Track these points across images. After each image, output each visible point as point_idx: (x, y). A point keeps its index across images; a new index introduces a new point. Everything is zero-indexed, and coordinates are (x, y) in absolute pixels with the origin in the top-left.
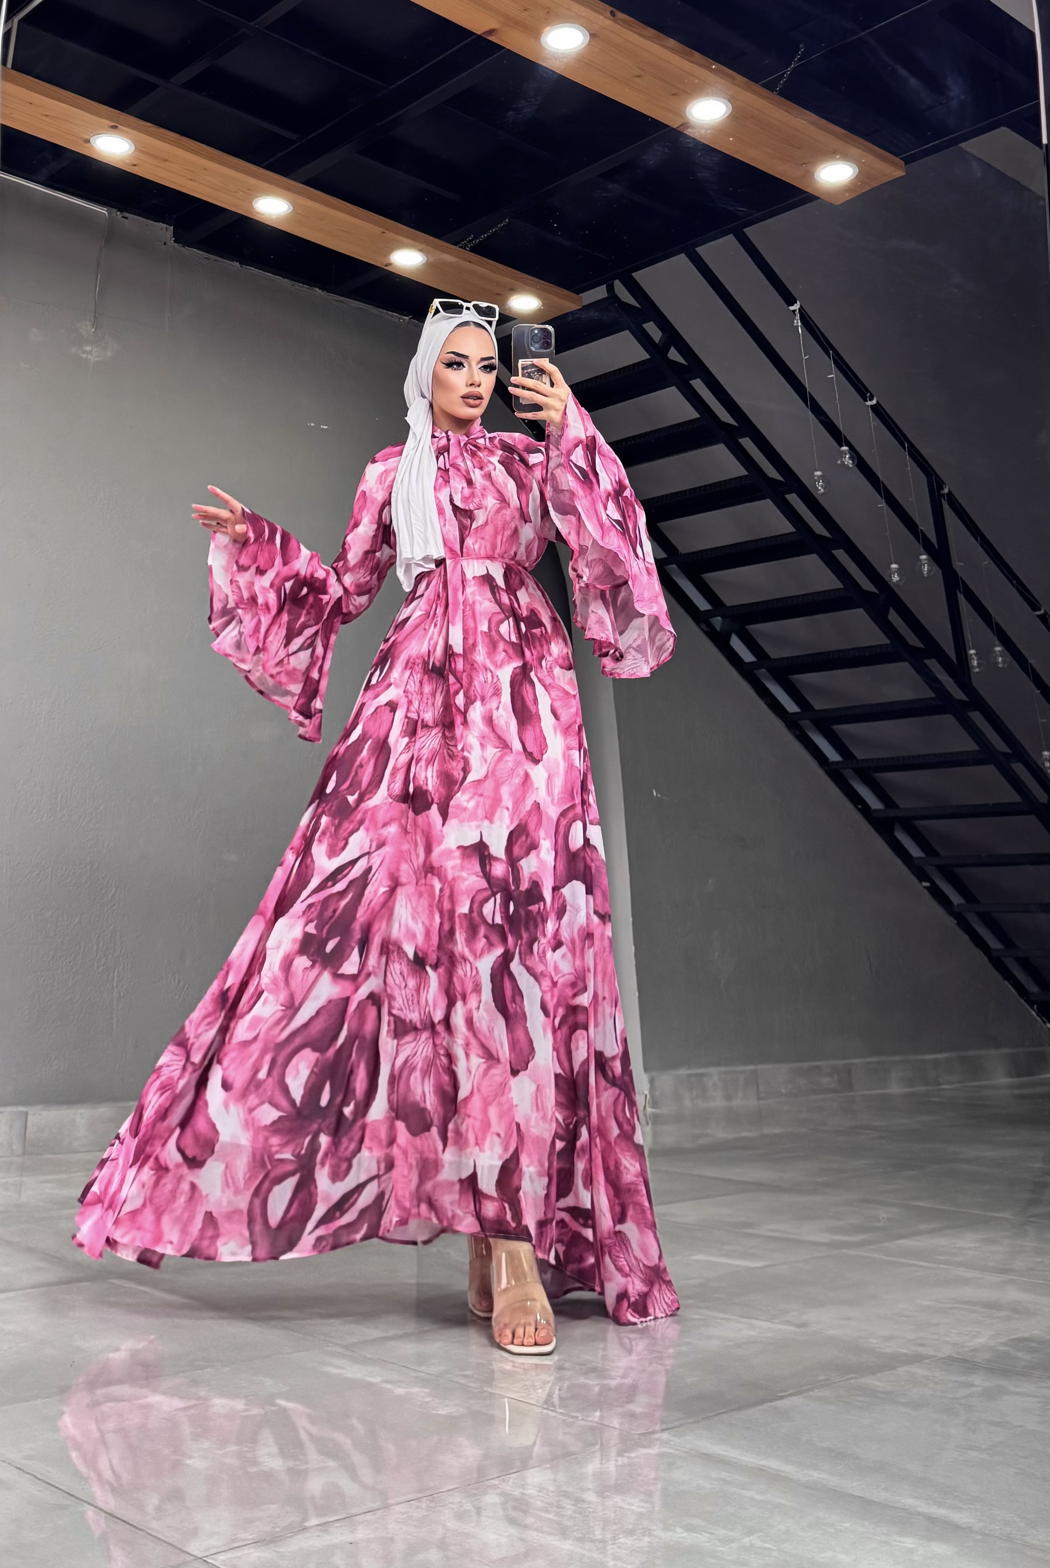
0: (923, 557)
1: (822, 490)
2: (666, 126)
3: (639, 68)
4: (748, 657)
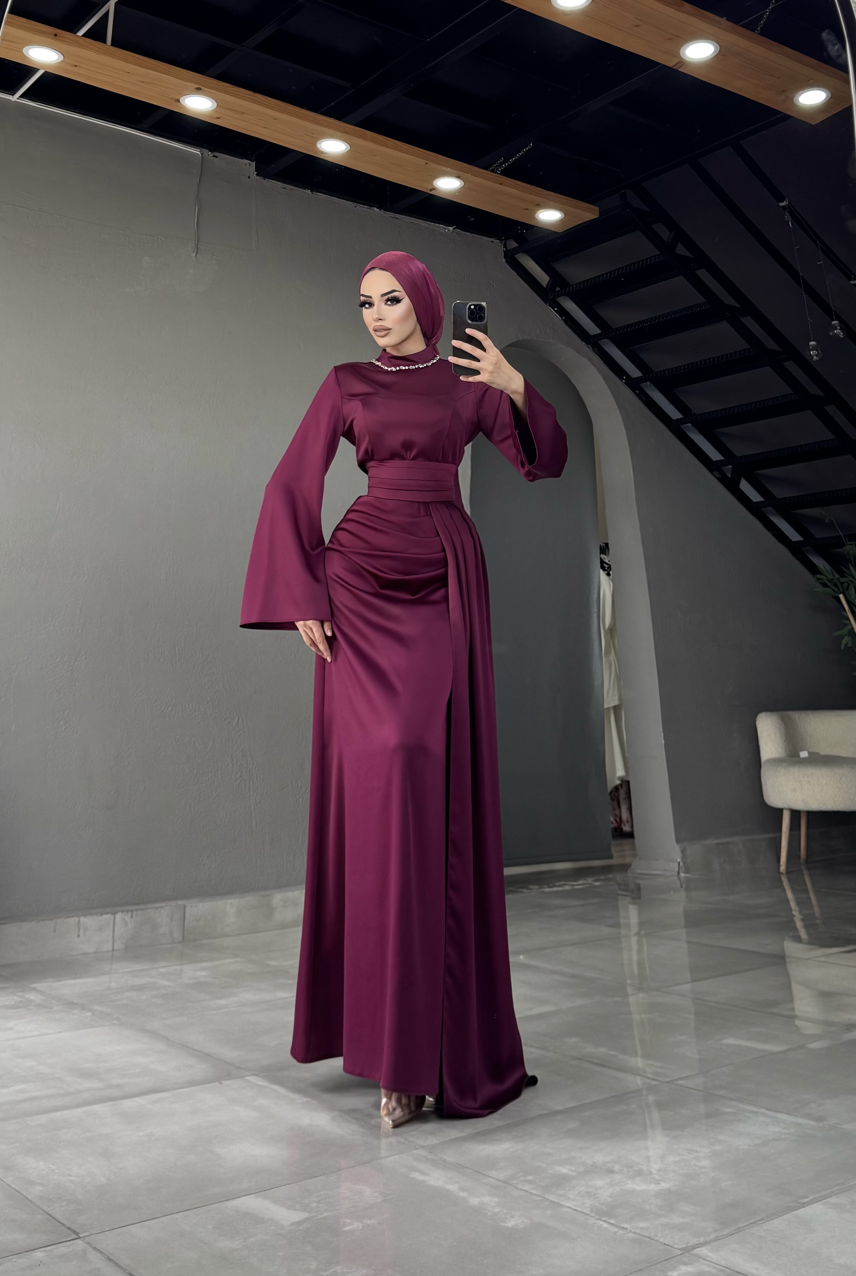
1: (814, 358)
2: (665, 66)
3: (640, 20)
4: (755, 496)
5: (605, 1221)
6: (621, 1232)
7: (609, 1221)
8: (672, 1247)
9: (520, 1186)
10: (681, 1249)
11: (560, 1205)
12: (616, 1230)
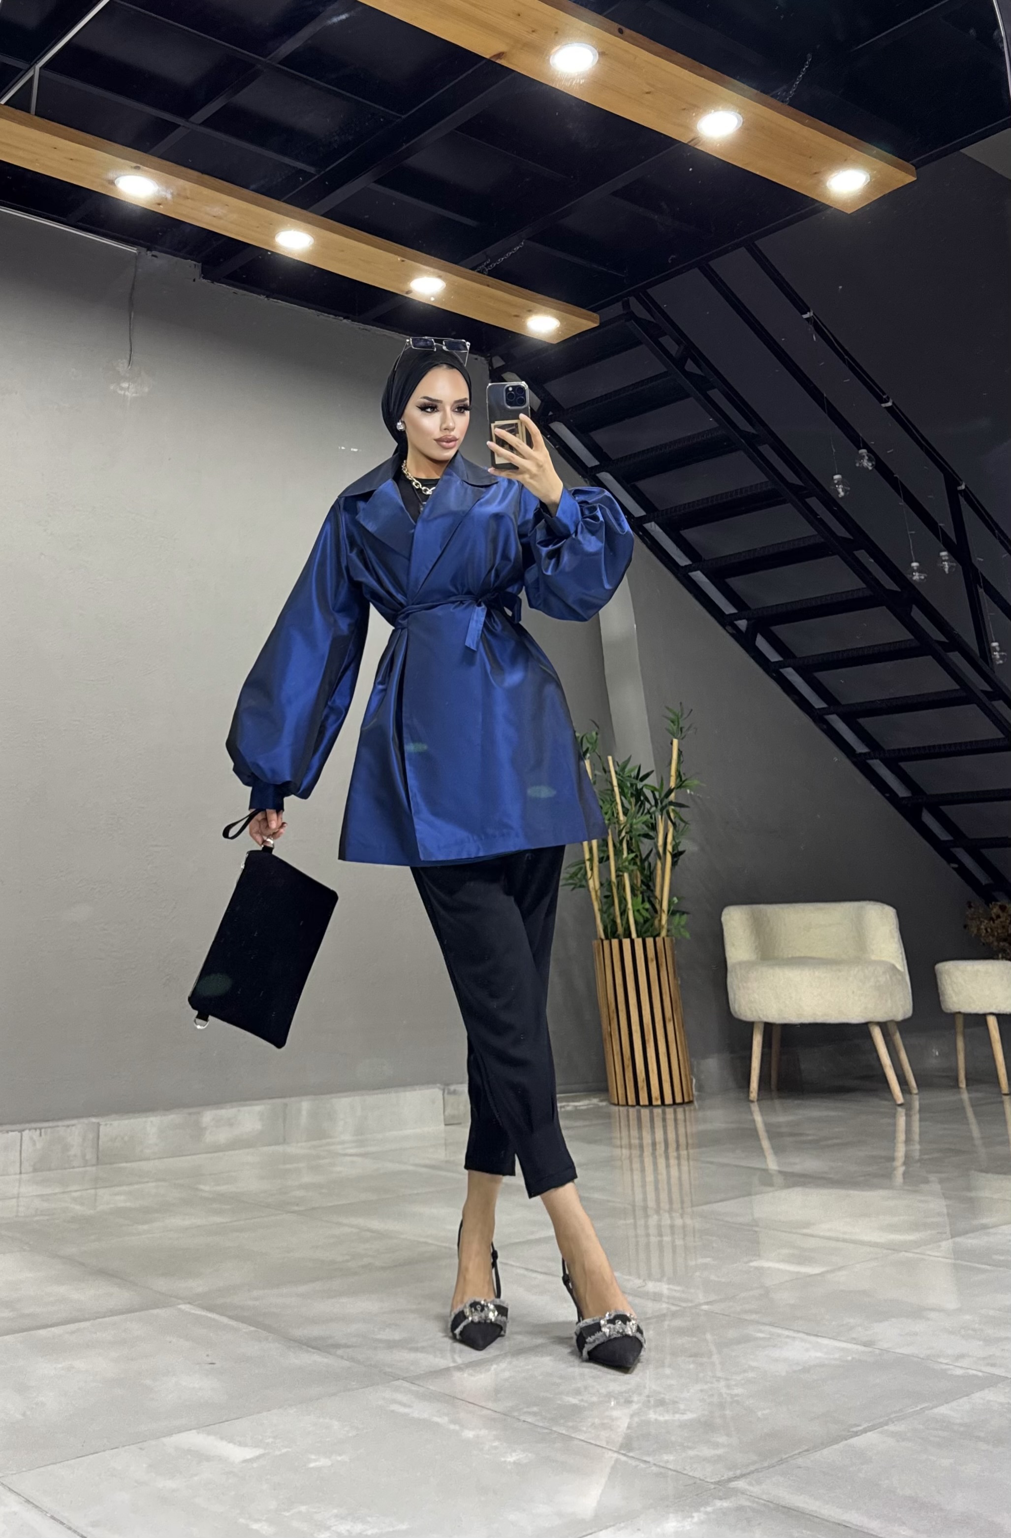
0: (944, 554)
1: (842, 494)
2: (680, 142)
3: (648, 84)
4: (774, 657)
5: (625, 1455)
6: (642, 1465)
7: (628, 1454)
8: (704, 1480)
9: (522, 1418)
10: (715, 1483)
11: (572, 1438)
12: (637, 1463)
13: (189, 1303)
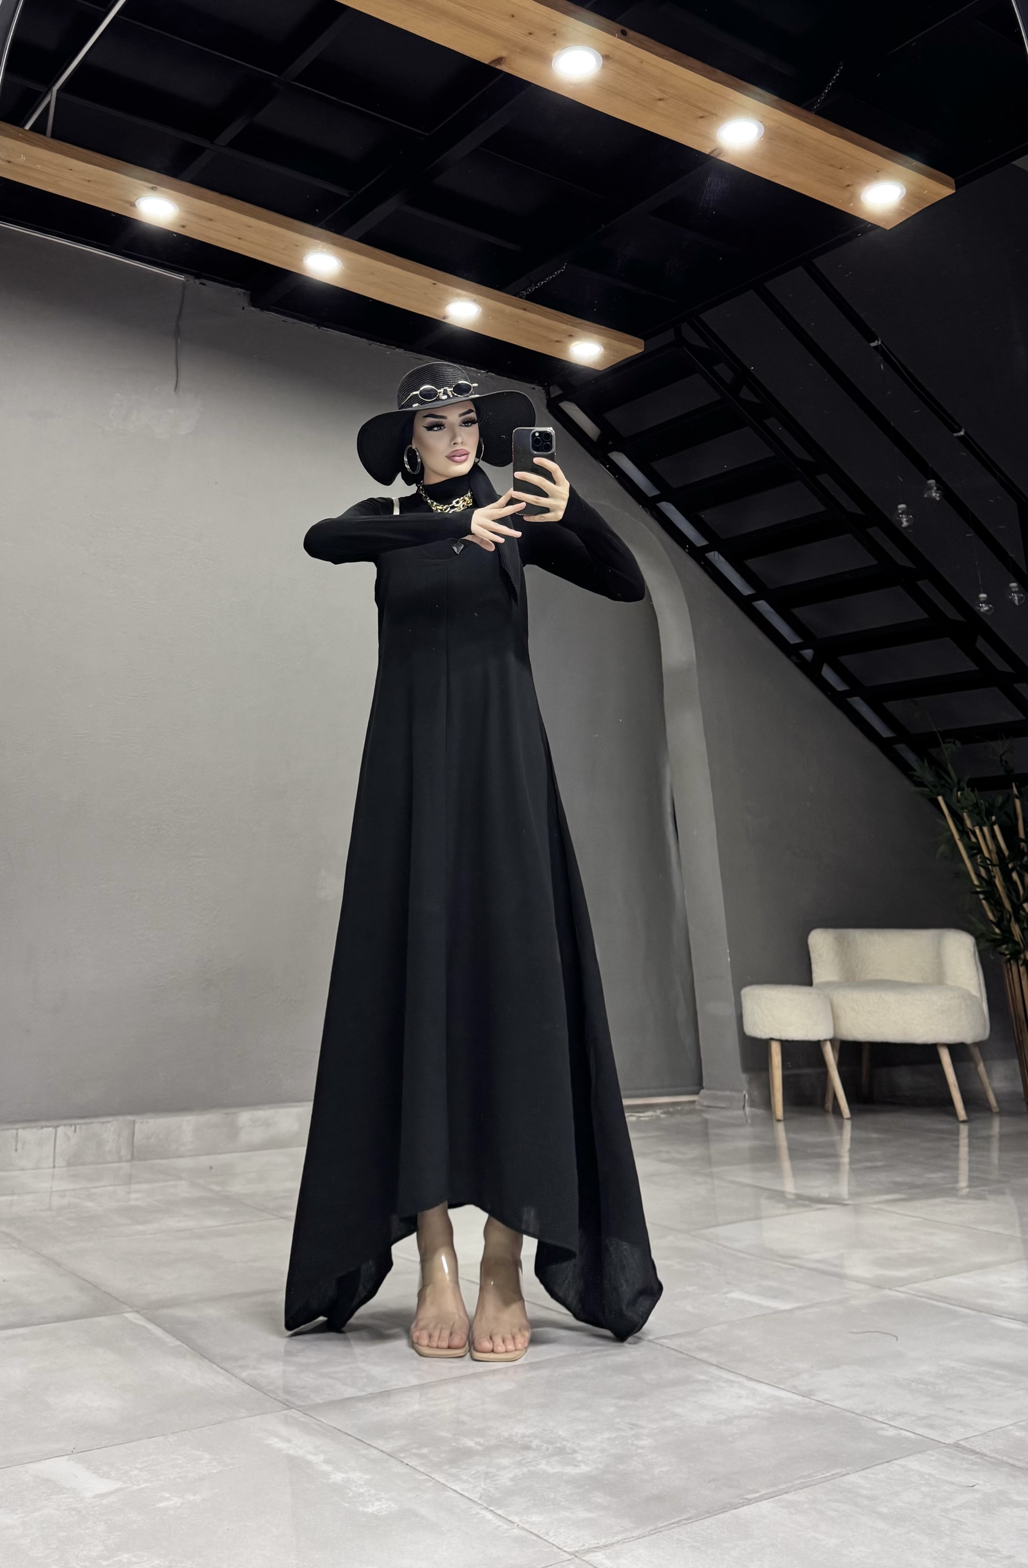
0: (1013, 585)
1: (905, 524)
2: (697, 152)
3: (659, 90)
4: (840, 686)
5: (492, 1511)
6: (505, 1526)
7: (495, 1511)
8: (560, 1549)
10: (570, 1553)
11: (447, 1488)
12: (501, 1523)
13: (137, 1312)
